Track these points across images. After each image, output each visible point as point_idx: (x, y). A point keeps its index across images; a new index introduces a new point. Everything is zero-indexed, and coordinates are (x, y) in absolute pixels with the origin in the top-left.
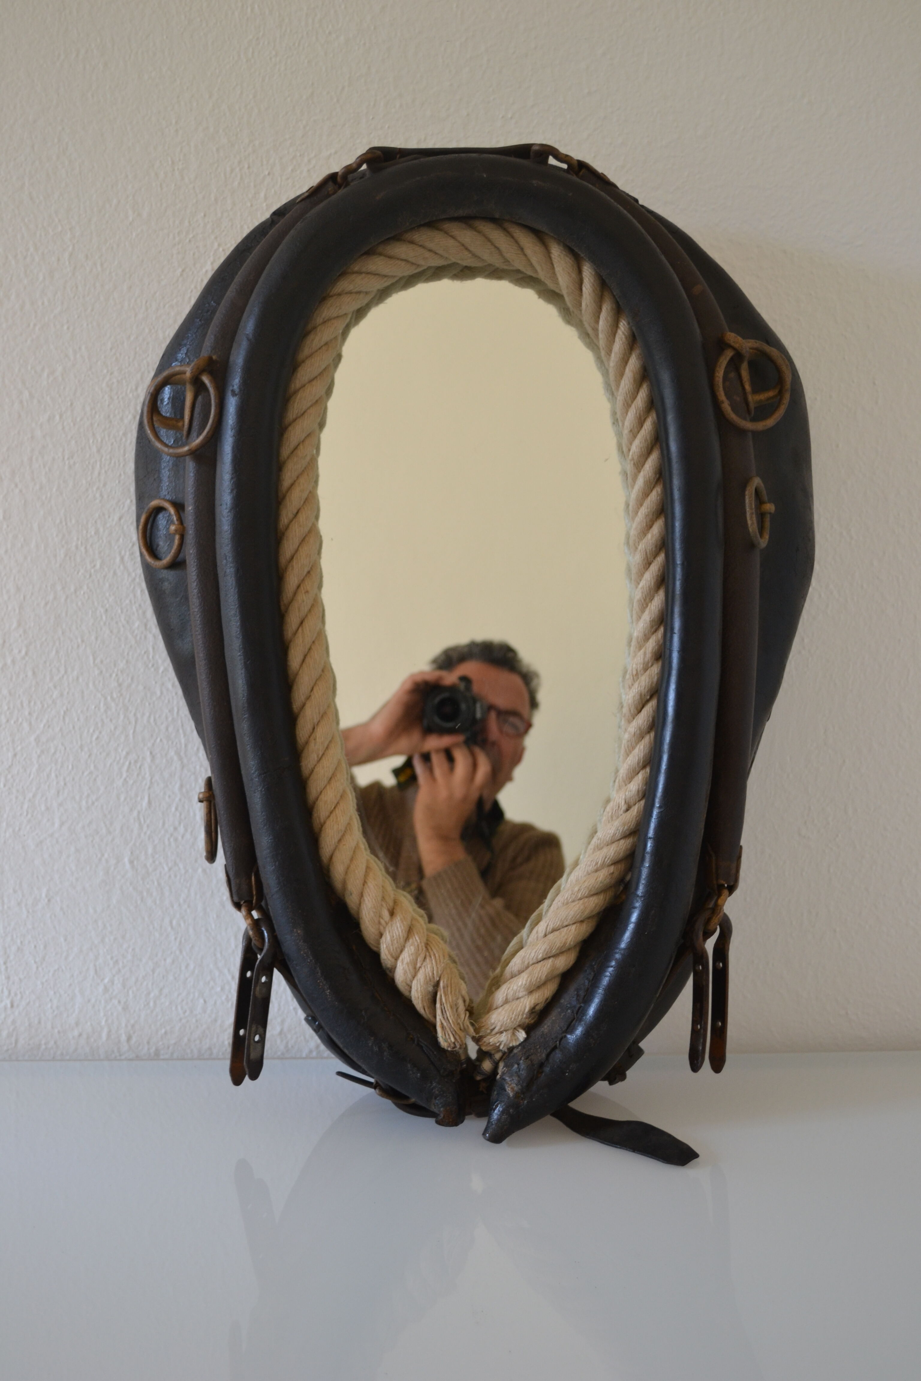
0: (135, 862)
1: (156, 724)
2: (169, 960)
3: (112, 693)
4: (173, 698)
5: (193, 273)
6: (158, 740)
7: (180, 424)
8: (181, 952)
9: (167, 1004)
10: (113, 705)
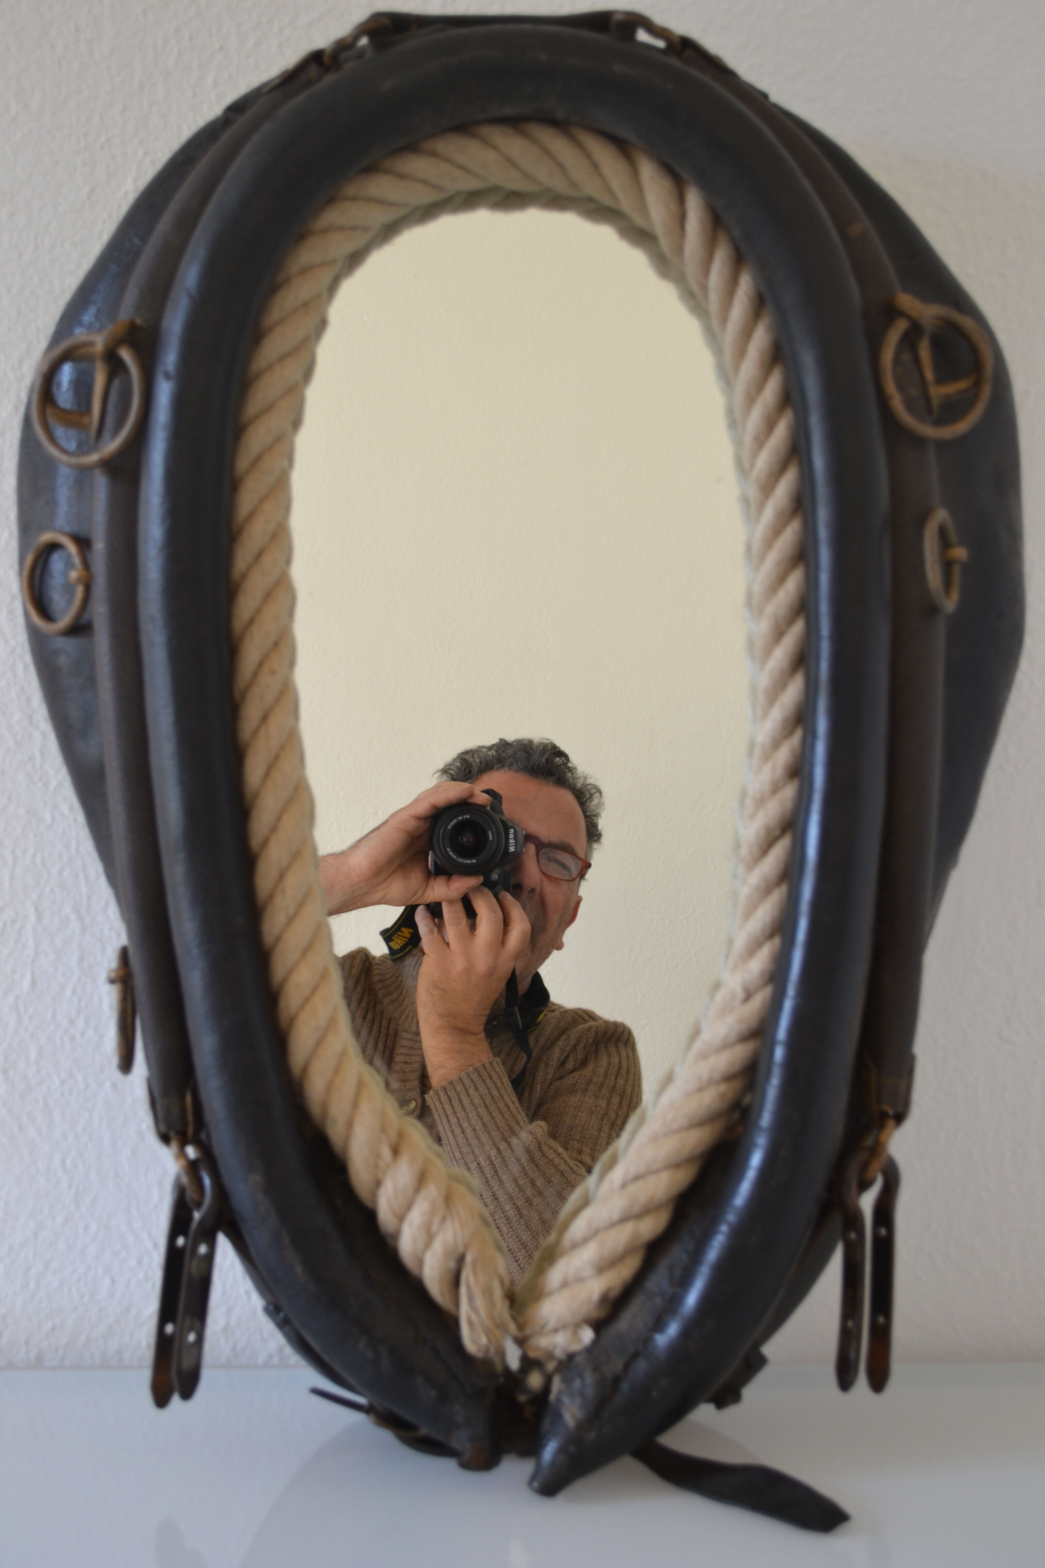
0: (10, 1072)
1: (44, 865)
2: (59, 1219)
4: (70, 825)
5: (106, 195)
6: (47, 890)
7: (86, 420)
8: (78, 1206)
9: (56, 1284)
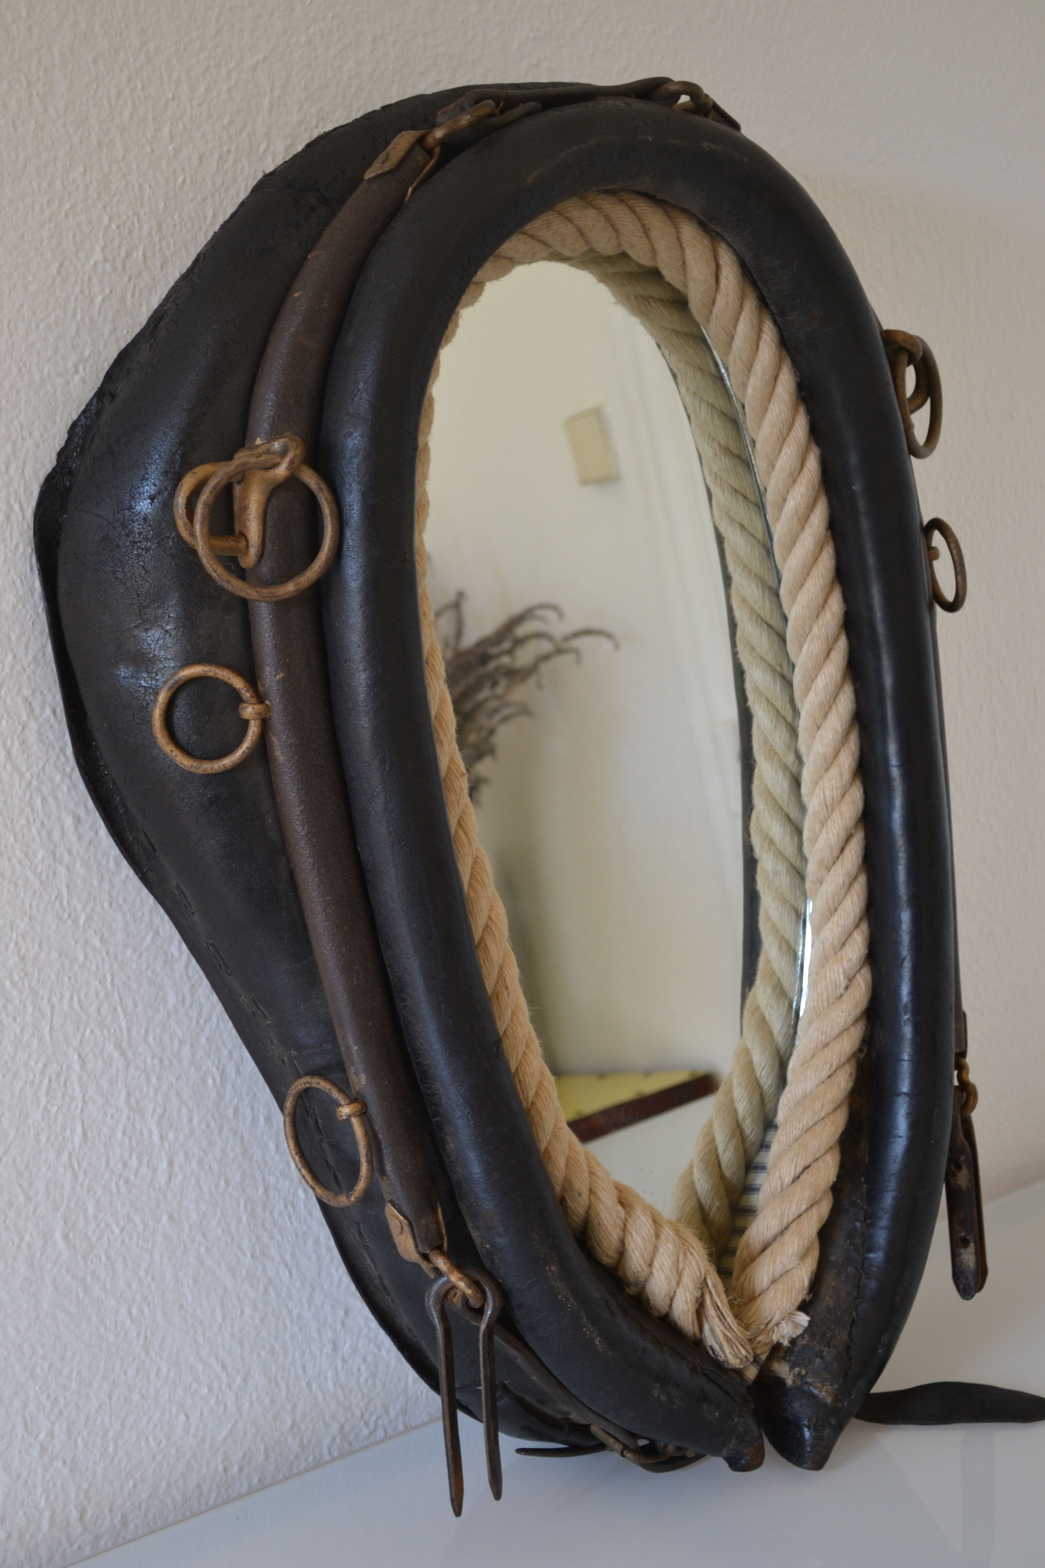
0: (71, 1235)
1: (82, 1007)
3: (11, 975)
4: (103, 960)
5: (75, 266)
7: (242, 544)
9: (134, 1439)
10: (15, 993)
